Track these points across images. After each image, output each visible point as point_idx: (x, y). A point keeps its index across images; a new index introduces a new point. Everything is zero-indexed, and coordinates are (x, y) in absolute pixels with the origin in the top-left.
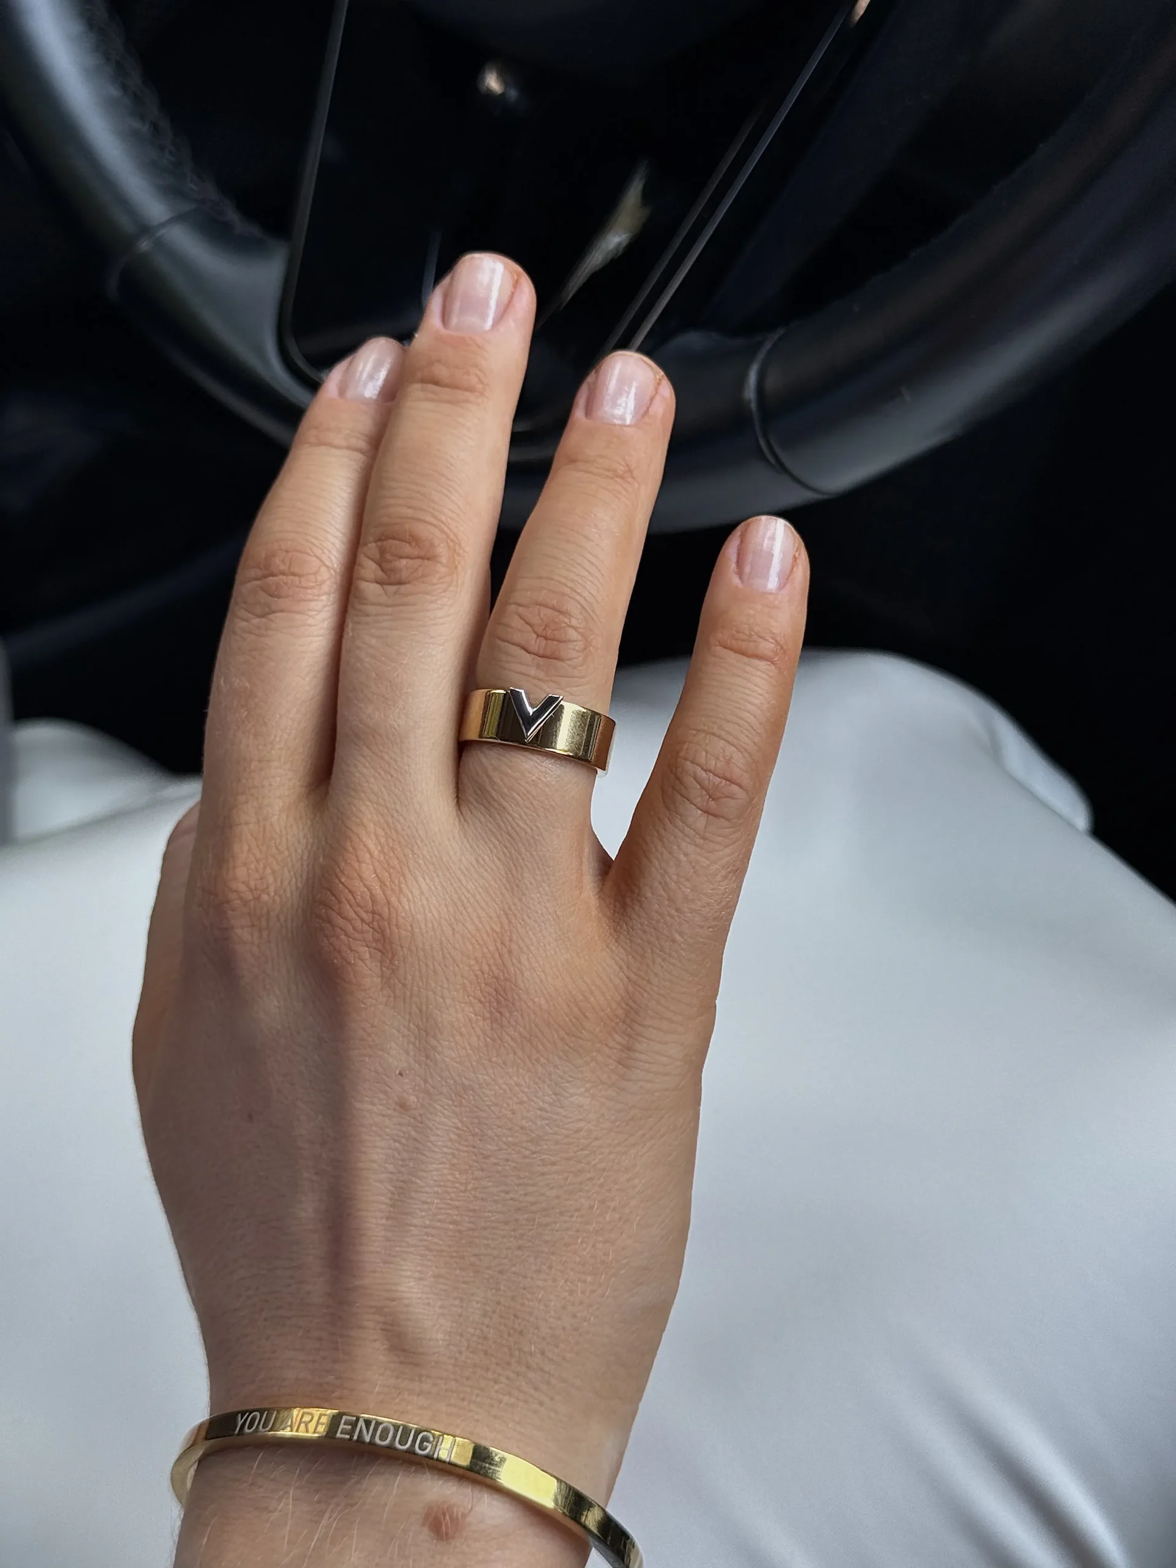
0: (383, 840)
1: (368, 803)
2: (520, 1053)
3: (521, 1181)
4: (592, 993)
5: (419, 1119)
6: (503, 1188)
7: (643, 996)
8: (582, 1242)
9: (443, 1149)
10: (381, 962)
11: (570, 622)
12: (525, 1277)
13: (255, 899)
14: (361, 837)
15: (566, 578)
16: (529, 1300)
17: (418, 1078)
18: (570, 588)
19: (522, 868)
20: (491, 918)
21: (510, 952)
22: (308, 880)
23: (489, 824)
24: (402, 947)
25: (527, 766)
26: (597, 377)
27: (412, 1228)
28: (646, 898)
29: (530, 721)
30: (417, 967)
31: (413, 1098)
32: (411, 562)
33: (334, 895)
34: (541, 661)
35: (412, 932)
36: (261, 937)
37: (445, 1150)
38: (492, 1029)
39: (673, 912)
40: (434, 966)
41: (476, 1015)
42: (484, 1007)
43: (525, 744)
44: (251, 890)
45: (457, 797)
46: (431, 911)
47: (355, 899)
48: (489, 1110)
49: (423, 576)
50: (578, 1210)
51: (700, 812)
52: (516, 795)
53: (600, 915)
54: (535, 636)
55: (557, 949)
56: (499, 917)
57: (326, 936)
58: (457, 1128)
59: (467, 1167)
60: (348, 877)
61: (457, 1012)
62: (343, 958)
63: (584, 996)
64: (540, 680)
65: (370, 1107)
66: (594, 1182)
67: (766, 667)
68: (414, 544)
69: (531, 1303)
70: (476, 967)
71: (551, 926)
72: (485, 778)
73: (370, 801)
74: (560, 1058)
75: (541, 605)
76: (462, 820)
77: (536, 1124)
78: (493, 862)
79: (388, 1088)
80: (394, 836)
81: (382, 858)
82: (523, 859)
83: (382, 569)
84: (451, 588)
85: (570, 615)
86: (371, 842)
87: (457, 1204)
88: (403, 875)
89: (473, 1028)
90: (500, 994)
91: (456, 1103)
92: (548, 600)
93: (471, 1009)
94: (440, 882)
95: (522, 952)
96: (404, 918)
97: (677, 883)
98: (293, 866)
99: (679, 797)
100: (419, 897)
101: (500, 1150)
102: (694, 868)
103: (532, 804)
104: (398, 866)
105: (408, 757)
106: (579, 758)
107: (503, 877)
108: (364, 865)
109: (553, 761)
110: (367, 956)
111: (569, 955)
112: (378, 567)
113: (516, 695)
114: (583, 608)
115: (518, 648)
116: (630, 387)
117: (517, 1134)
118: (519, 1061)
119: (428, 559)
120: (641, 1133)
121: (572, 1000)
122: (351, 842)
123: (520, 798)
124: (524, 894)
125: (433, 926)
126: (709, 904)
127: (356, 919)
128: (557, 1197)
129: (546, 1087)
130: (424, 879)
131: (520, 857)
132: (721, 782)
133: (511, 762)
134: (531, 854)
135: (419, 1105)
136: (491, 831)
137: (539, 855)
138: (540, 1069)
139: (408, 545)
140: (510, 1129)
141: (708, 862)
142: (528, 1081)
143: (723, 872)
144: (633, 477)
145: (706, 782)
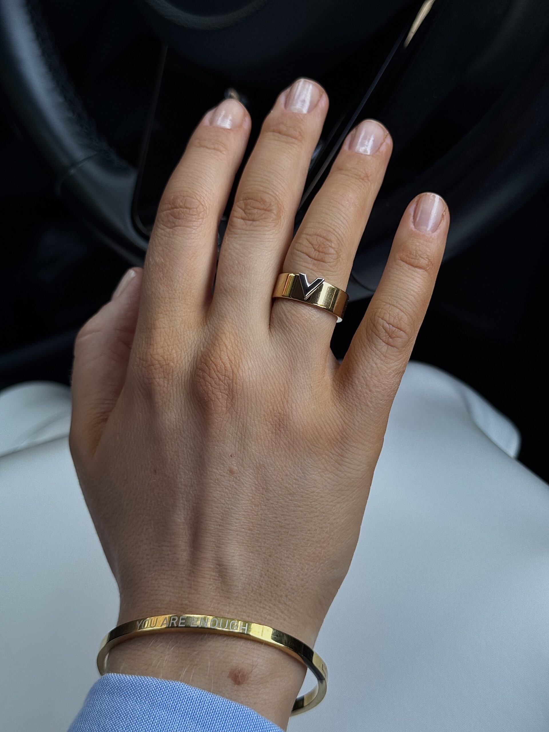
0: (233, 341)
1: (227, 323)
2: (288, 451)
3: (283, 513)
4: (325, 426)
5: (238, 478)
6: (275, 515)
7: (350, 431)
8: (310, 546)
9: (248, 494)
10: (227, 400)
11: (331, 245)
12: (281, 559)
13: (166, 365)
14: (222, 339)
15: (331, 224)
16: (282, 570)
17: (239, 459)
18: (332, 229)
19: (297, 361)
20: (280, 384)
21: (287, 402)
22: (194, 357)
23: (283, 338)
24: (237, 394)
25: (304, 312)
26: (356, 132)
27: (231, 531)
28: (355, 384)
29: (308, 290)
30: (243, 404)
31: (236, 468)
32: (259, 211)
33: (207, 366)
34: (315, 262)
35: (243, 387)
36: (168, 384)
37: (249, 494)
38: (276, 438)
39: (368, 392)
40: (251, 404)
41: (268, 430)
42: (273, 427)
43: (304, 300)
44: (165, 360)
45: (270, 324)
46: (252, 377)
47: (217, 368)
48: (271, 477)
49: (265, 218)
50: (309, 530)
51: (384, 344)
52: (297, 325)
53: (333, 389)
54: (314, 250)
55: (310, 403)
56: (284, 384)
57: (201, 386)
58: (256, 484)
59: (259, 503)
60: (215, 358)
61: (260, 428)
62: (209, 397)
63: (321, 427)
64: (314, 271)
65: (216, 470)
66: (318, 518)
67: (422, 273)
68: (262, 203)
69: (283, 572)
70: (271, 407)
71: (308, 391)
72: (284, 316)
73: (229, 322)
74: (307, 456)
75: (318, 235)
76: (271, 335)
77: (293, 487)
78: (284, 357)
79: (225, 462)
80: (239, 339)
81: (232, 349)
82: (297, 356)
83: (245, 213)
84: (277, 226)
85: (331, 242)
86: (227, 341)
87: (253, 521)
88: (241, 359)
89: (267, 436)
90: (281, 422)
91: (256, 472)
92: (322, 234)
93: (267, 428)
94: (258, 364)
95: (293, 402)
96: (239, 379)
97: (371, 377)
98: (186, 350)
99: (375, 336)
100: (247, 371)
101: (275, 497)
102: (379, 371)
103: (304, 329)
104: (239, 354)
105: (249, 302)
106: (329, 310)
107: (288, 365)
108: (223, 352)
109: (317, 310)
110: (221, 397)
111: (315, 406)
112: (243, 212)
113: (302, 277)
114: (338, 238)
115: (305, 255)
116: (370, 136)
117: (283, 490)
118: (287, 455)
119: (268, 211)
120: (343, 497)
121: (315, 428)
122: (218, 341)
123: (299, 327)
124: (296, 374)
125: (253, 385)
126: (385, 389)
127: (216, 378)
128: (300, 523)
129: (299, 469)
130: (251, 362)
131: (296, 355)
132: (395, 330)
133: (297, 309)
134: (302, 354)
135: (238, 471)
136: (284, 342)
137: (305, 356)
138: (297, 460)
139: (259, 203)
140: (280, 487)
141: (386, 369)
142: (291, 465)
143: (393, 374)
144: (368, 180)
145: (388, 330)
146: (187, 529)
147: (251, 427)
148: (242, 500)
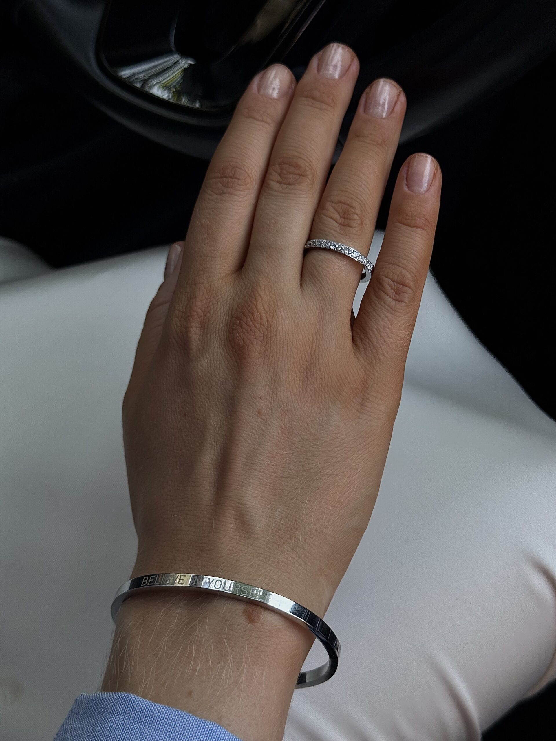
1: (263, 277)
2: (314, 397)
5: (266, 420)
10: (261, 346)
11: (355, 211)
13: (204, 315)
14: (258, 291)
15: (353, 191)
17: (268, 402)
18: (355, 196)
19: (326, 313)
20: (309, 334)
23: (314, 291)
24: (271, 340)
26: (370, 91)
31: (264, 410)
33: (244, 315)
34: (341, 226)
35: (276, 335)
40: (283, 351)
41: (296, 377)
42: (301, 374)
45: (301, 280)
47: (253, 317)
49: (299, 183)
51: (392, 299)
52: (327, 279)
54: (340, 217)
56: (312, 334)
57: (237, 333)
60: (251, 308)
62: (244, 342)
64: (341, 234)
67: (420, 232)
68: (297, 168)
75: (342, 203)
76: (302, 289)
84: (312, 190)
85: (355, 208)
86: (262, 293)
88: (275, 310)
89: (295, 383)
90: (308, 369)
91: (283, 416)
92: (346, 201)
94: (291, 315)
96: (273, 328)
99: (382, 292)
102: (391, 323)
103: (334, 284)
108: (258, 303)
110: (255, 343)
112: (279, 176)
114: (361, 205)
115: (332, 220)
119: (302, 176)
126: (398, 340)
127: (252, 326)
132: (400, 286)
135: (266, 413)
139: (294, 168)
141: (397, 321)
143: (404, 326)
144: (386, 145)
145: (393, 286)
146: (212, 469)
147: (281, 372)
148: (268, 442)
